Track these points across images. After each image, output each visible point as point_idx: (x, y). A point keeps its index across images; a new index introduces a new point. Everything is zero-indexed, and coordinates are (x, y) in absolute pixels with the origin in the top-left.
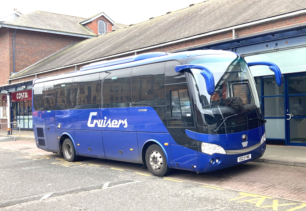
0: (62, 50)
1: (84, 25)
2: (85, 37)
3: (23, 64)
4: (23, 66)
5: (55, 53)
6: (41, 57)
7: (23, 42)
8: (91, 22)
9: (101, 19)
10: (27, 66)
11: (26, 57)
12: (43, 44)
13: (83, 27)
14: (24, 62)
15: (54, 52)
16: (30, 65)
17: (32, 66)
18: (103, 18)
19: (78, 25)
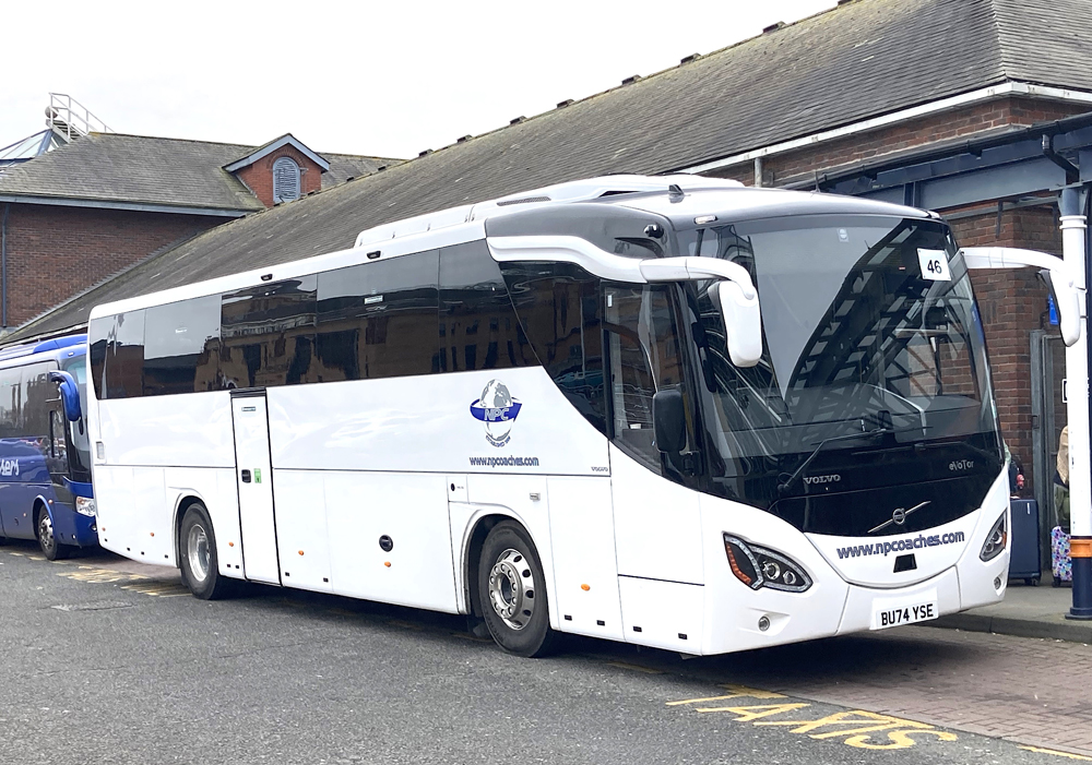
0: (153, 255)
1: (234, 174)
2: (224, 214)
3: (32, 301)
4: (33, 308)
5: (132, 266)
6: (87, 280)
7: (32, 238)
8: (250, 166)
9: (283, 153)
10: (43, 308)
11: (40, 280)
12: (93, 241)
13: (229, 182)
14: (33, 297)
15: (127, 264)
16: (52, 306)
17: (59, 307)
18: (289, 150)
19: (218, 172)
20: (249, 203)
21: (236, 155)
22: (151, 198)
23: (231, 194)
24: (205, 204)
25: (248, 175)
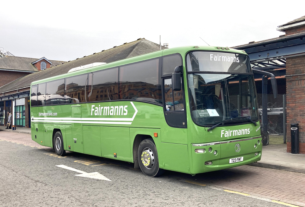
1: (33, 64)
5: (12, 82)
8: (36, 63)
12: (5, 77)
13: (32, 66)
18: (44, 60)
19: (30, 64)
20: (36, 70)
21: (34, 60)
22: (16, 69)
23: (32, 68)
24: (27, 70)
25: (36, 65)
